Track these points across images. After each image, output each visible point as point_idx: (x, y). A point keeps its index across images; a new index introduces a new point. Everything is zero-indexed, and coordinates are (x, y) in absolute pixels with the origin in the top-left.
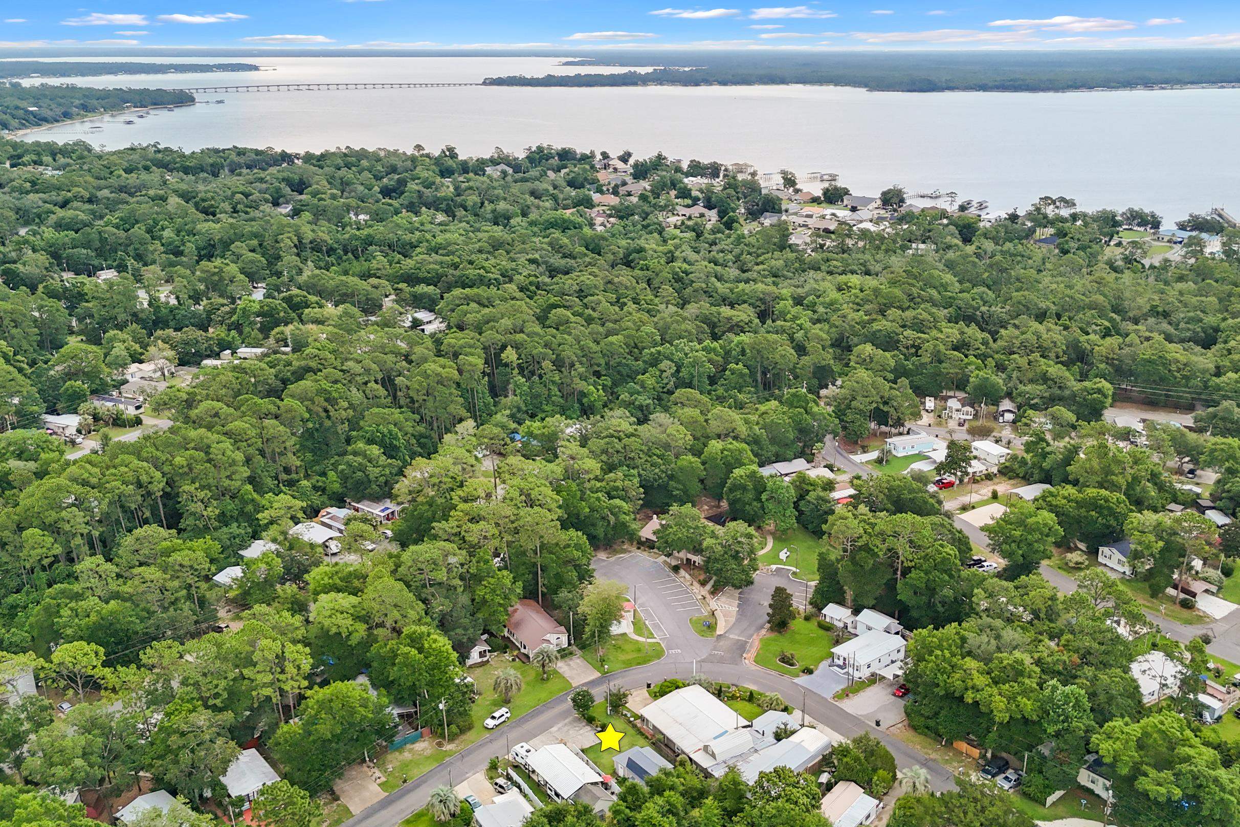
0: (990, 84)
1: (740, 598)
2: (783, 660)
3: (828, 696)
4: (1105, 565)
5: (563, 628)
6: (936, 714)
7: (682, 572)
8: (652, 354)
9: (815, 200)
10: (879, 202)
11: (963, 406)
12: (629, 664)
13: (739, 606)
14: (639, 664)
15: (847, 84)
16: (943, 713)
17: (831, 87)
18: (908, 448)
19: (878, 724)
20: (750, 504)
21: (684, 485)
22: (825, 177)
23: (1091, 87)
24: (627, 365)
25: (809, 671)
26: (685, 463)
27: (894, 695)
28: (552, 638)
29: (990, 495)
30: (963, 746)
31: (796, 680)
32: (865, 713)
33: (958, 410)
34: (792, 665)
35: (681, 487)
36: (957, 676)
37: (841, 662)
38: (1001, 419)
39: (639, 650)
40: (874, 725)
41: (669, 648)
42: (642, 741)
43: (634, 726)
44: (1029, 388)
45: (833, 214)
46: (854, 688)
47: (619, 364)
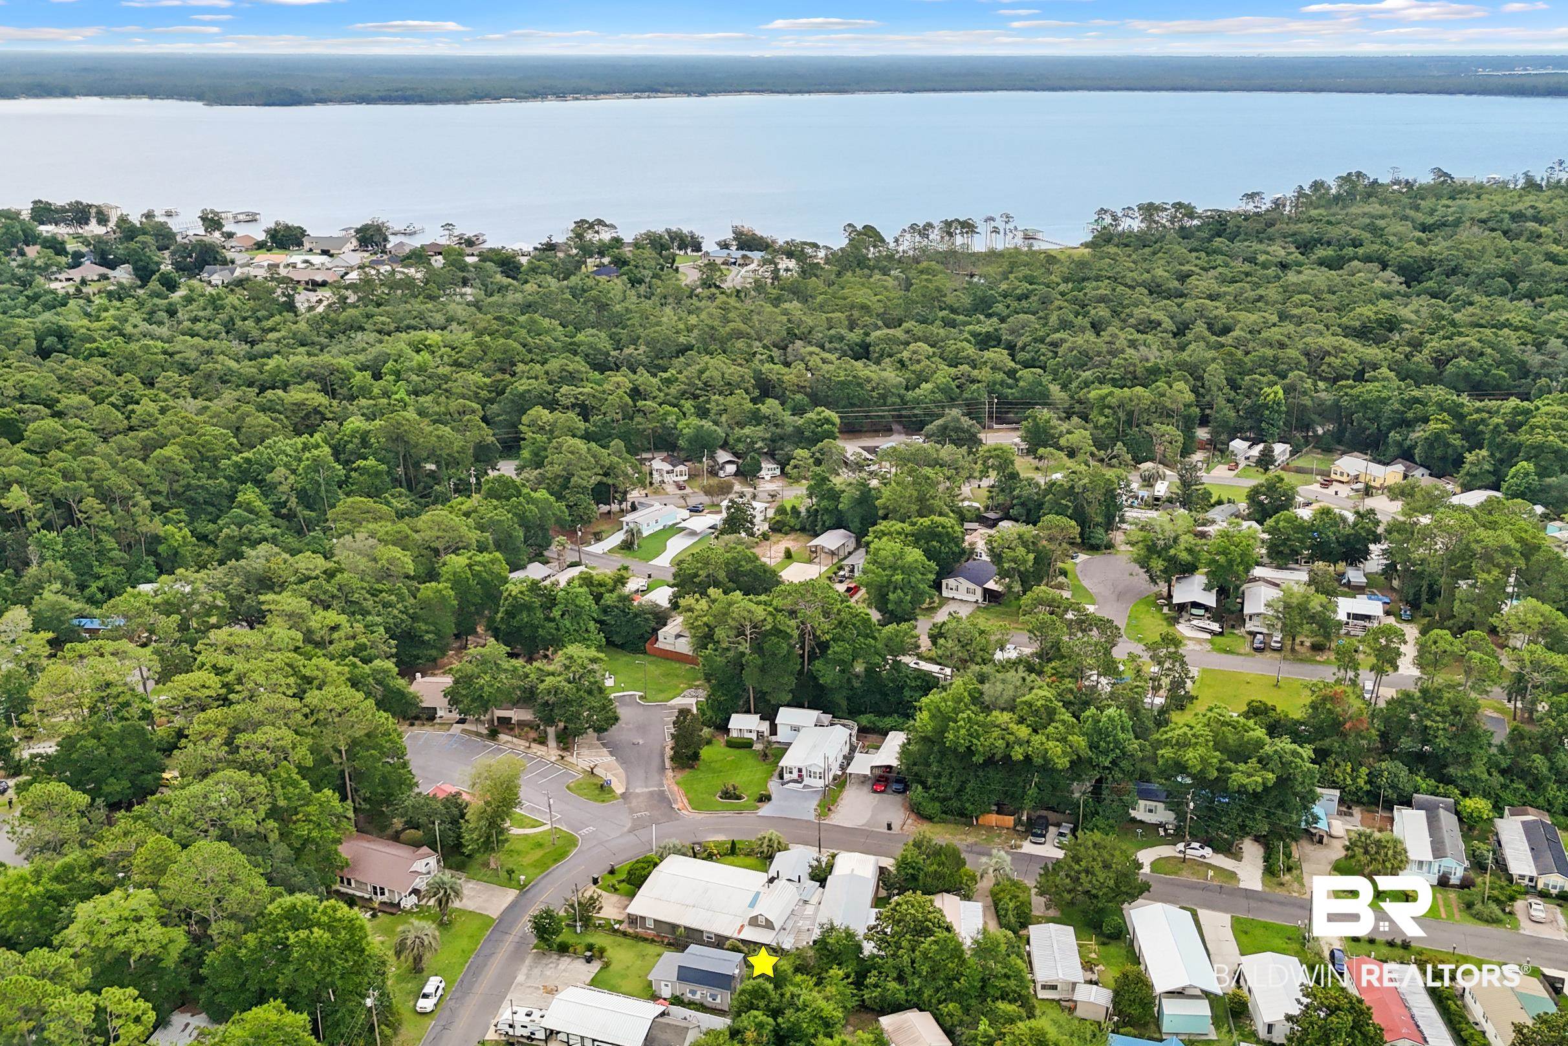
0: (374, 95)
1: (604, 745)
2: (726, 795)
3: (811, 816)
4: (953, 599)
5: (425, 850)
6: (960, 791)
7: (503, 737)
8: (237, 465)
9: (260, 246)
10: (355, 242)
11: (674, 466)
12: (543, 865)
13: (611, 753)
14: (556, 861)
15: (169, 96)
16: (969, 786)
17: (145, 101)
18: (653, 523)
19: (889, 827)
20: (543, 627)
21: (434, 624)
22: (241, 217)
23: (497, 98)
24: (202, 487)
25: (765, 798)
26: (430, 593)
27: (875, 791)
28: (419, 866)
29: (782, 555)
30: (993, 819)
31: (761, 813)
32: (864, 822)
33: (668, 472)
34: (739, 798)
35: (432, 628)
36: (995, 735)
37: (795, 775)
38: (721, 474)
39: (540, 845)
40: (886, 831)
41: (577, 830)
42: (652, 949)
43: (625, 934)
44: (747, 431)
45: (306, 261)
46: (829, 798)
47: (188, 487)
